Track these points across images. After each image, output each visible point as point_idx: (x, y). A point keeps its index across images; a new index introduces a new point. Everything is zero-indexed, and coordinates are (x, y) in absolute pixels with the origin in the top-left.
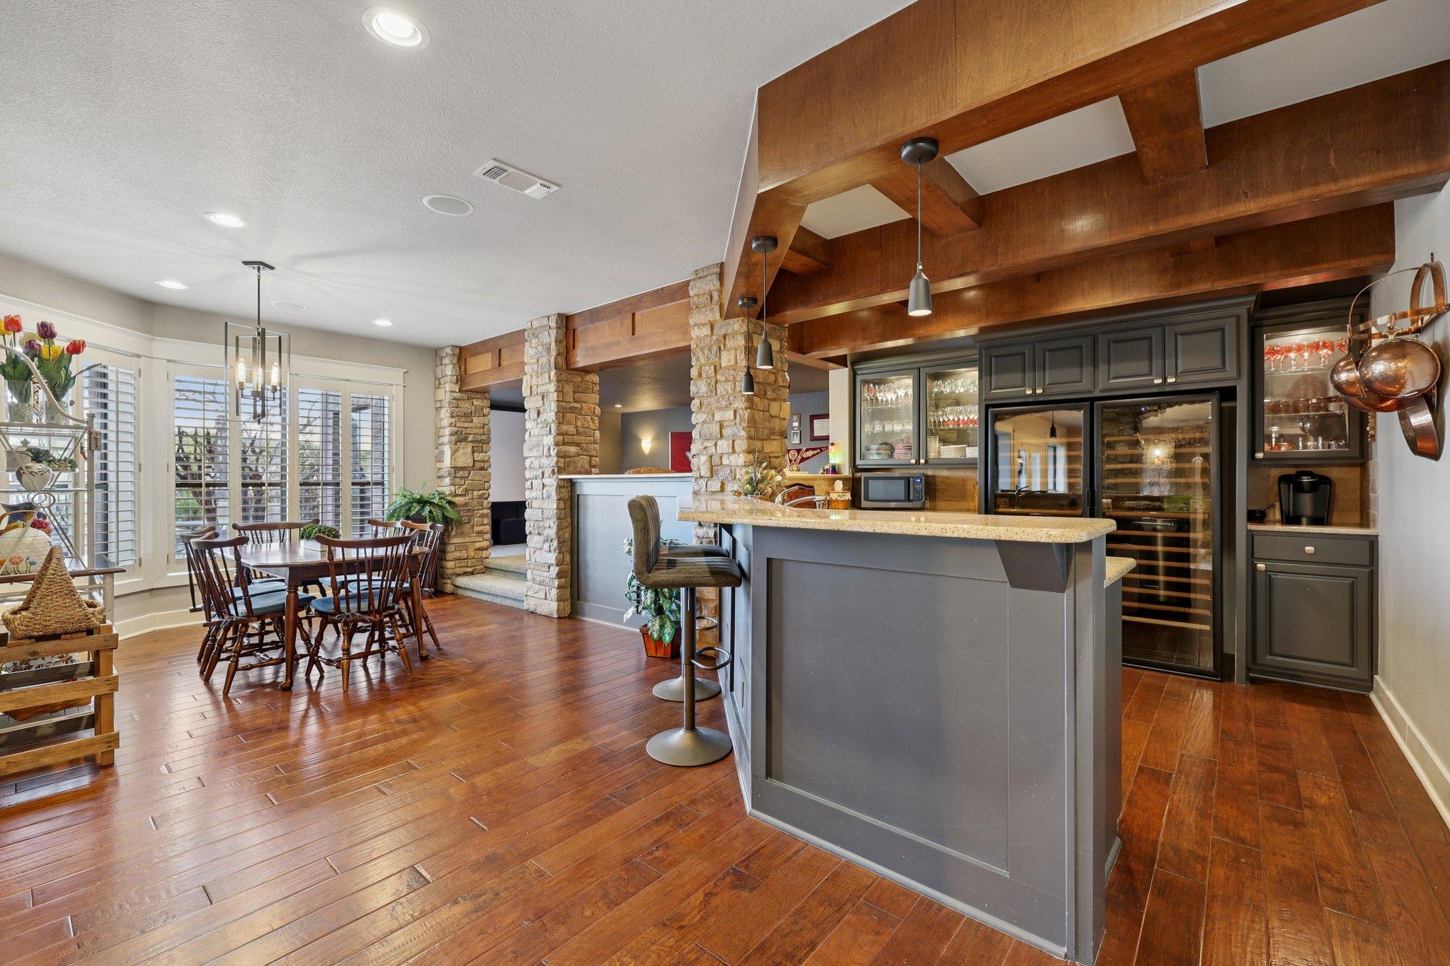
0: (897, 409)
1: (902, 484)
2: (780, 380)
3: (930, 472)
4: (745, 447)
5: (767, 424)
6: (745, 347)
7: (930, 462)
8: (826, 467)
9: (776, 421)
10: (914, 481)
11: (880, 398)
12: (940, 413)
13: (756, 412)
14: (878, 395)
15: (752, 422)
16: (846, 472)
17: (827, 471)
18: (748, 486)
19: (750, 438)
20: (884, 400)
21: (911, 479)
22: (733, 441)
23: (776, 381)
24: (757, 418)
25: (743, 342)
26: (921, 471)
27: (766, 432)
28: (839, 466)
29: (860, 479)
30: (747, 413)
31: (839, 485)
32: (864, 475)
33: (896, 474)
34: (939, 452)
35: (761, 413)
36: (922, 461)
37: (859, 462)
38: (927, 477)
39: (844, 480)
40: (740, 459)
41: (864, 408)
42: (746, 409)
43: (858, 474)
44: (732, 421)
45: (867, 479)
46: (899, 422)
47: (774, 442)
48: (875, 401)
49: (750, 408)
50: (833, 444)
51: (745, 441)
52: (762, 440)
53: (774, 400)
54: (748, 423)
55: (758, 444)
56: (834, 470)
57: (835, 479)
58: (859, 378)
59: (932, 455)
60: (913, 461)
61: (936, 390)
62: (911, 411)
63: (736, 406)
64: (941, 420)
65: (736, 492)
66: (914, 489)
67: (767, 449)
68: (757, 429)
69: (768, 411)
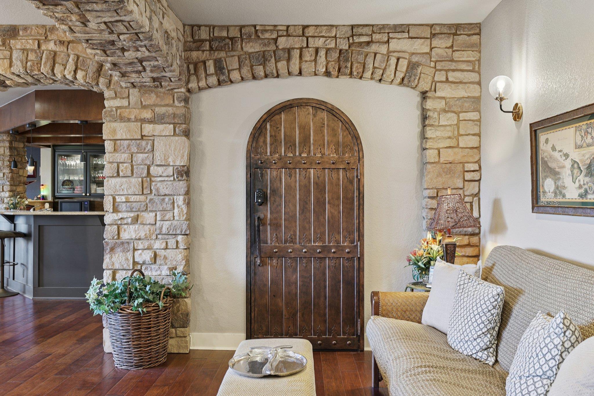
0: (76, 169)
1: (78, 204)
2: (23, 160)
3: (92, 199)
4: (9, 189)
5: (18, 179)
6: (9, 147)
7: (92, 195)
8: (39, 196)
9: (22, 178)
10: (84, 204)
11: (67, 164)
12: (96, 173)
13: (14, 174)
14: (67, 162)
15: (12, 178)
16: (50, 199)
17: (39, 198)
18: (12, 206)
19: (11, 185)
20: (70, 164)
21: (83, 203)
22: (3, 187)
23: (21, 160)
24: (14, 177)
25: (8, 145)
26: (88, 199)
27: (18, 182)
28: (46, 196)
29: (58, 202)
30: (10, 175)
31: (47, 205)
32: (60, 200)
33: (75, 200)
34: (96, 190)
35: (16, 175)
36: (88, 194)
37: (56, 194)
38: (90, 201)
39: (49, 202)
40: (7, 194)
41: (60, 168)
42: (10, 173)
43: (57, 200)
44: (2, 178)
45: (61, 203)
46: (77, 176)
47: (21, 187)
48: (65, 165)
49: (11, 173)
50: (43, 185)
51: (9, 187)
52: (16, 186)
53: (21, 168)
54: (11, 179)
55: (14, 188)
56: (44, 198)
57: (45, 203)
58: (57, 154)
59: (93, 191)
60: (84, 194)
61: (94, 162)
62: (83, 170)
63: (4, 171)
64: (97, 176)
65: (6, 208)
66: (84, 207)
67: (18, 190)
68: (14, 181)
69: (18, 173)
